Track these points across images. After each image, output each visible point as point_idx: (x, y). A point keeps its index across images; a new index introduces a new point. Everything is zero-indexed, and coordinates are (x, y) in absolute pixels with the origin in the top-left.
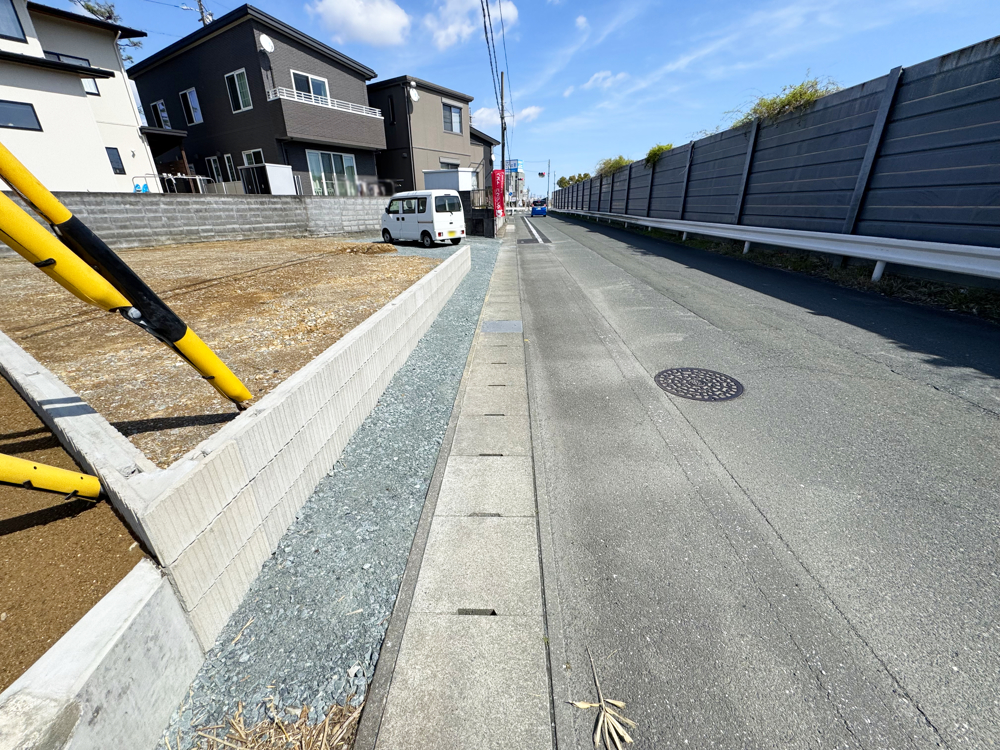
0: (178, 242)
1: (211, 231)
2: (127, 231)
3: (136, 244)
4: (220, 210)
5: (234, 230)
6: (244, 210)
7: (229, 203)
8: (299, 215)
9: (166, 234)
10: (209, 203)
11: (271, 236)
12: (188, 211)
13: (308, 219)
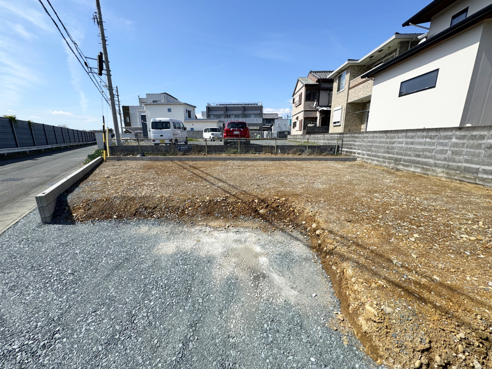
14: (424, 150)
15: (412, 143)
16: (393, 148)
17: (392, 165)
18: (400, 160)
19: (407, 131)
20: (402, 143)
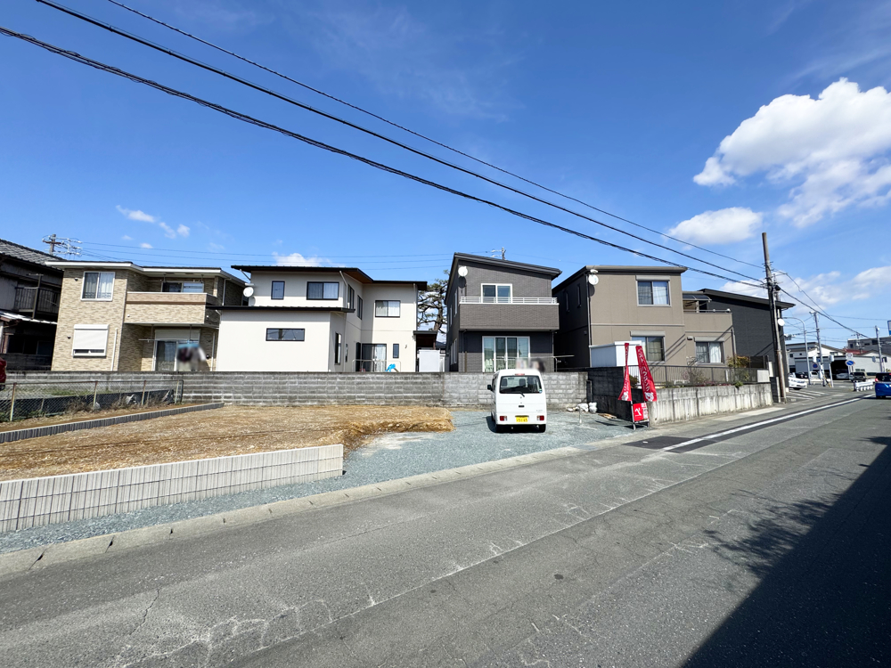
0: (340, 404)
1: (363, 397)
2: (313, 395)
3: (316, 403)
4: (374, 383)
5: (380, 398)
6: (391, 383)
7: (382, 378)
8: (437, 387)
9: (335, 398)
10: (368, 378)
11: (407, 404)
12: (353, 383)
13: (443, 392)
14: (317, 388)
15: (305, 383)
16: (287, 388)
17: (286, 403)
18: (295, 397)
19: (298, 373)
20: (295, 383)
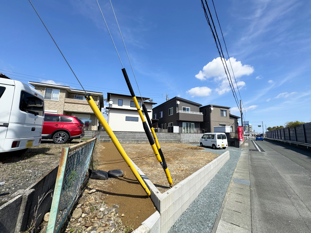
4: (162, 136)
5: (164, 140)
6: (167, 136)
7: (164, 134)
8: (179, 137)
10: (160, 134)
11: (171, 142)
13: (180, 139)
16: (135, 137)
17: (136, 142)
18: (139, 140)
